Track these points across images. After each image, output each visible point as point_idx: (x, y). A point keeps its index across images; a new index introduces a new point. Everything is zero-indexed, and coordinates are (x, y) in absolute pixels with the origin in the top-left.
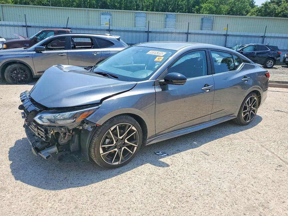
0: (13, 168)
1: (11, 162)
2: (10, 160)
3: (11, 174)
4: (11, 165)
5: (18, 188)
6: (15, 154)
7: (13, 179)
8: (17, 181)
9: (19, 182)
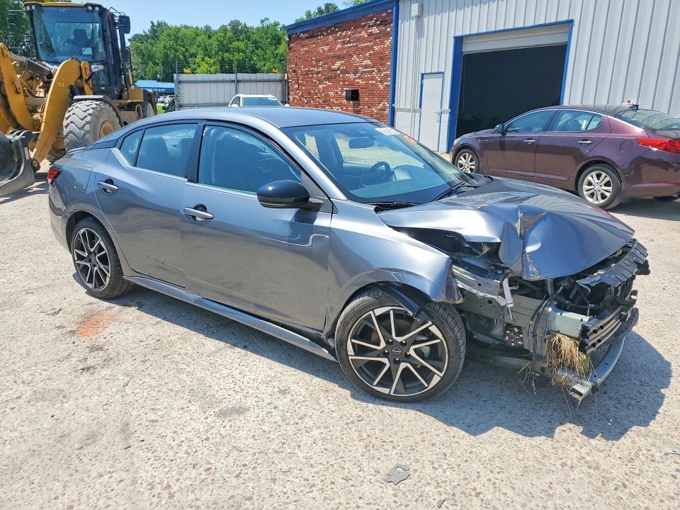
0: (664, 380)
1: (663, 391)
2: (663, 397)
3: (674, 374)
4: (666, 385)
5: (673, 353)
6: (643, 403)
7: (673, 367)
8: (670, 361)
9: (667, 358)
